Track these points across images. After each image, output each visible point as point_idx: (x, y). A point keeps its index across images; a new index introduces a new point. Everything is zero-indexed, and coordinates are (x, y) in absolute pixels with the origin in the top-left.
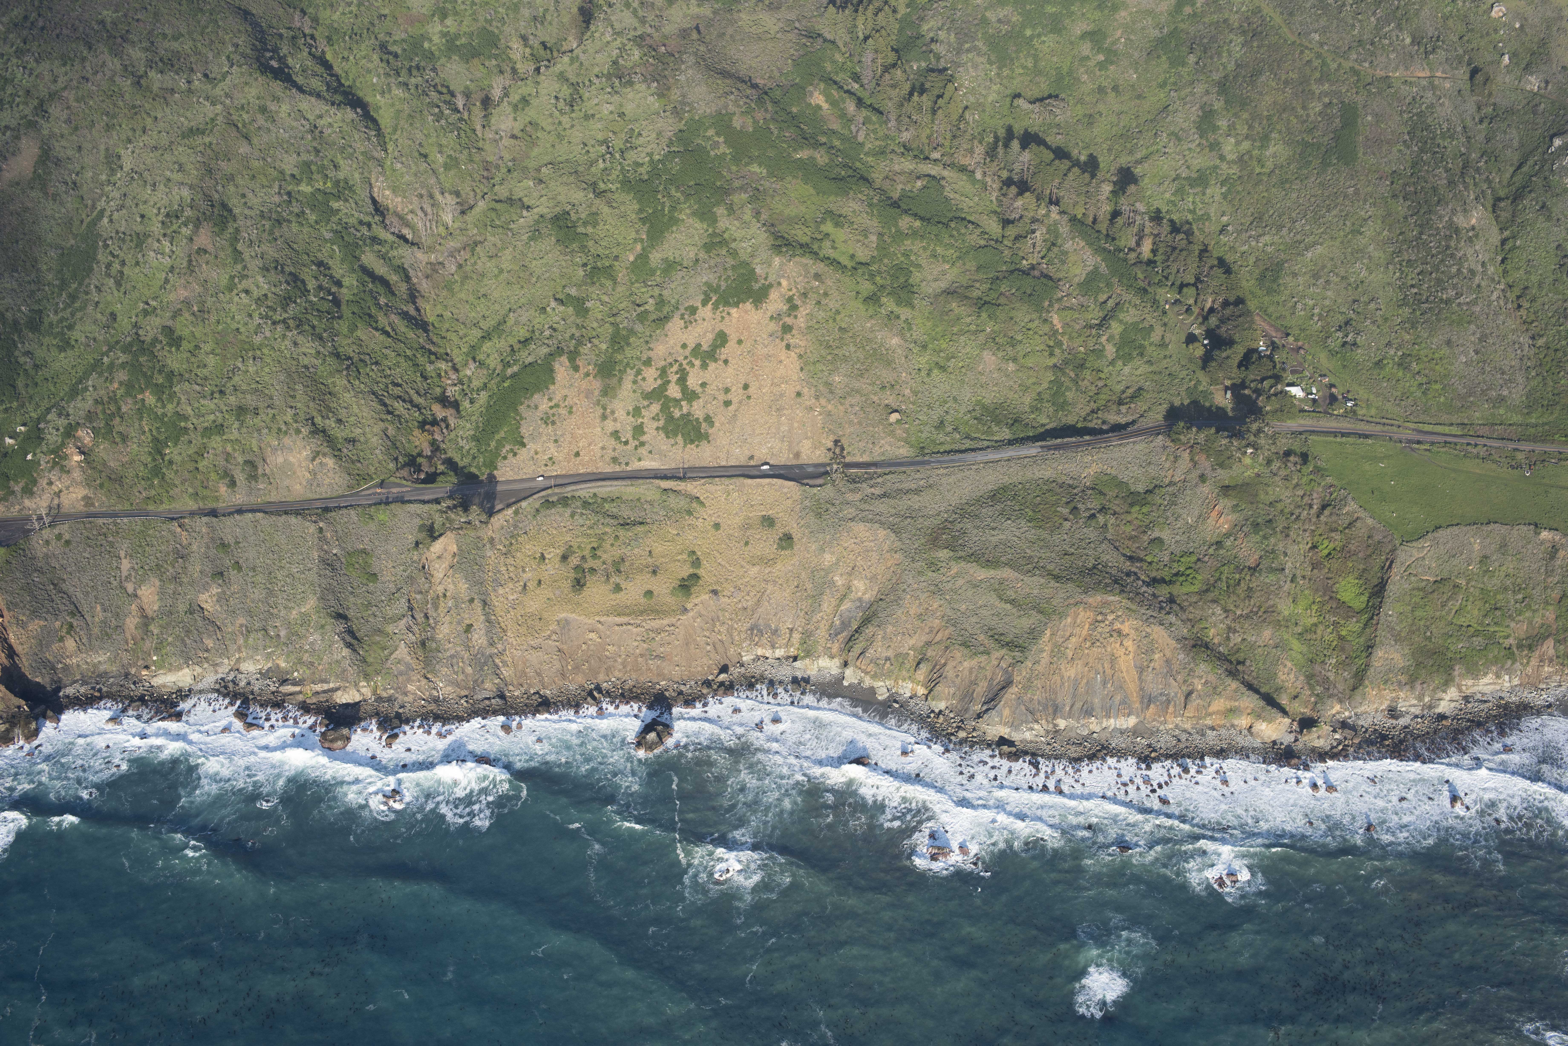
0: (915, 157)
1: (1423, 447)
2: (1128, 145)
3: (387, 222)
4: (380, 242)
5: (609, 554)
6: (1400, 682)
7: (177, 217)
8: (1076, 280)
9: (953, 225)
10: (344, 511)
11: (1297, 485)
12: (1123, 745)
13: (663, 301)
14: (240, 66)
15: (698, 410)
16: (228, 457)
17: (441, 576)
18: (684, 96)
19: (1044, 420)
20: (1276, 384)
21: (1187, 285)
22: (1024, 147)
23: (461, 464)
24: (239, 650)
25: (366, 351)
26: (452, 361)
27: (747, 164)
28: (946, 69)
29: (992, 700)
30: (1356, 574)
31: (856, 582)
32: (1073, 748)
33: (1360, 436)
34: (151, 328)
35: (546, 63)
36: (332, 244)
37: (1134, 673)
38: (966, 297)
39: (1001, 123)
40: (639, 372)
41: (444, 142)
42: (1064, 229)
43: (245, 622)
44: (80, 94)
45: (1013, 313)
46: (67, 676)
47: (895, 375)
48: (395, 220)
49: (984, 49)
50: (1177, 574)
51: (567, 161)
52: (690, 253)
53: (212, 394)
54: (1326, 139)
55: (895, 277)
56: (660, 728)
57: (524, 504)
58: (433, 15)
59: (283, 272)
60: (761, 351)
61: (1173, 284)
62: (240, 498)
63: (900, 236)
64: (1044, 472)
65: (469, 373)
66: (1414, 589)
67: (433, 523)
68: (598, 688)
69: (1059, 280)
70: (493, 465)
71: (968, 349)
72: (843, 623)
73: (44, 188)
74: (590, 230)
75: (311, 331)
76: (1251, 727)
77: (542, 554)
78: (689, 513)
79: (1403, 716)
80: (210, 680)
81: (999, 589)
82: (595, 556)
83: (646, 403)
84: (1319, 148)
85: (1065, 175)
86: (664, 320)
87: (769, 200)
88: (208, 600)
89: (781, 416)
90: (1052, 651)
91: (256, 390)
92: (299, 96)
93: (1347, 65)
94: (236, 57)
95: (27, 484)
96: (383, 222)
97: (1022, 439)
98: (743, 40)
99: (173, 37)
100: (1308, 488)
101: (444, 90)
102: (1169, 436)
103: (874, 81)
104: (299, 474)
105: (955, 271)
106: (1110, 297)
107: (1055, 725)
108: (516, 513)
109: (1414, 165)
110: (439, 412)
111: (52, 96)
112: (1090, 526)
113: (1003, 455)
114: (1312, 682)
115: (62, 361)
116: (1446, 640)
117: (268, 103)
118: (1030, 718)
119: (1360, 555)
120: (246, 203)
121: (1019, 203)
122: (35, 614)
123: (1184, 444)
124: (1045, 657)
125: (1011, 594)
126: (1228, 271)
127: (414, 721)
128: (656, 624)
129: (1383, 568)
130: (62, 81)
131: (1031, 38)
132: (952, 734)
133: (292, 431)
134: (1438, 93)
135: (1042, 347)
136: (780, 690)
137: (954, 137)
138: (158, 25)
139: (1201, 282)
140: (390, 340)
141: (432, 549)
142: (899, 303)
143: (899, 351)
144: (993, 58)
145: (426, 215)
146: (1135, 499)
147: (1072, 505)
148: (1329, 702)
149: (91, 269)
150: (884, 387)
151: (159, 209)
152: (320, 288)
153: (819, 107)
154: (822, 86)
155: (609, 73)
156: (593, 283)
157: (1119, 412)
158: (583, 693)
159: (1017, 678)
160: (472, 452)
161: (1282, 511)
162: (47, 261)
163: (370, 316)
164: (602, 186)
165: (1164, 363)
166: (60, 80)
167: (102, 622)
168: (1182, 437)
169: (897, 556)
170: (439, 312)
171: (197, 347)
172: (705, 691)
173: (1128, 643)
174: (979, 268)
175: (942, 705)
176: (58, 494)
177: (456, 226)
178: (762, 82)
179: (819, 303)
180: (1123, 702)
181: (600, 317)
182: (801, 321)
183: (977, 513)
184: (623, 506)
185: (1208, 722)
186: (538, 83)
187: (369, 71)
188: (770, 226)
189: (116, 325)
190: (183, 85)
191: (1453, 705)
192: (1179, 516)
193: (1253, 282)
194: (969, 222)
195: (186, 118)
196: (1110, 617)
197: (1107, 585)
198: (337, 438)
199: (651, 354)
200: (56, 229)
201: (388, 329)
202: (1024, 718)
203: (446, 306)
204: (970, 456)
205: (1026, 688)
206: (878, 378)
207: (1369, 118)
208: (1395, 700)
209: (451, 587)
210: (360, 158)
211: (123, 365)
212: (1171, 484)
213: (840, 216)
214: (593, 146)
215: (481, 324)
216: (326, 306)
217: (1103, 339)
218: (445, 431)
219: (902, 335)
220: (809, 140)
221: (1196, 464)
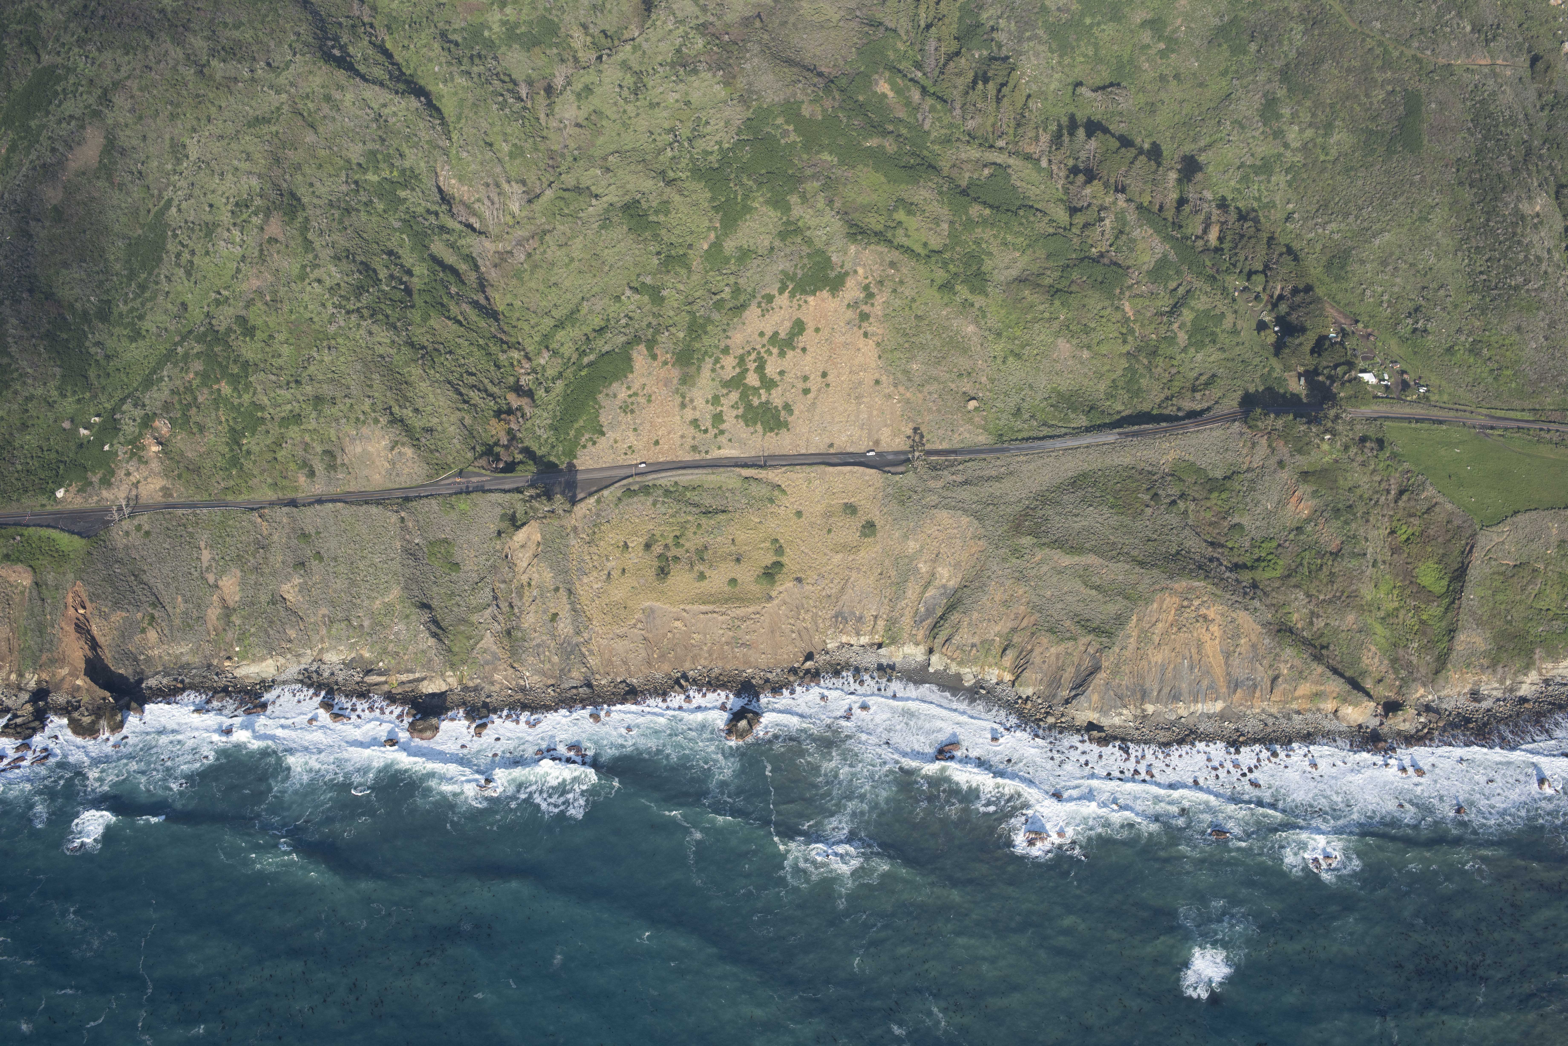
0: (980, 145)
1: (1496, 432)
2: (1191, 133)
3: (455, 211)
4: (449, 231)
5: (692, 542)
6: (1482, 666)
7: (247, 206)
8: (1145, 267)
9: (1021, 213)
10: (425, 501)
11: (1374, 471)
12: (1211, 730)
13: (739, 289)
14: (303, 55)
15: (777, 398)
16: (306, 447)
17: (525, 565)
18: (750, 84)
19: (1120, 407)
20: (1350, 371)
21: (1256, 272)
22: (1089, 135)
23: (539, 453)
24: (322, 640)
25: (440, 340)
26: (524, 350)
27: (818, 152)
28: (1007, 58)
29: (1080, 685)
30: (1436, 559)
31: (940, 569)
32: (1162, 733)
33: (1434, 422)
34: (224, 318)
35: (607, 51)
36: (401, 233)
37: (1221, 658)
38: (1038, 285)
39: (1064, 111)
40: (717, 361)
41: (509, 130)
42: (1132, 217)
43: (327, 612)
44: (143, 83)
45: (1086, 301)
46: (149, 667)
47: (971, 362)
48: (461, 208)
49: (1045, 37)
50: (1258, 560)
51: (634, 149)
52: (765, 242)
53: (288, 383)
54: (1390, 126)
55: (967, 265)
56: (750, 715)
57: (606, 493)
58: (492, 4)
59: (354, 261)
60: (840, 339)
61: (1241, 272)
62: (319, 488)
63: (970, 224)
64: (1124, 458)
65: (542, 362)
66: (1494, 573)
67: (514, 512)
68: (685, 676)
69: (1128, 268)
70: (572, 454)
71: (1042, 337)
72: (927, 610)
73: (109, 178)
74: (662, 218)
75: (385, 320)
76: (1336, 711)
77: (626, 543)
78: (771, 501)
79: (1485, 699)
80: (293, 670)
81: (1084, 576)
82: (677, 545)
83: (725, 391)
84: (1383, 136)
85: (1132, 163)
86: (740, 308)
87: (841, 188)
88: (290, 590)
89: (860, 404)
90: (1139, 637)
91: (333, 380)
92: (362, 85)
93: (1409, 53)
94: (298, 46)
95: (105, 475)
96: (450, 211)
97: (1099, 426)
98: (805, 28)
99: (234, 25)
100: (1385, 473)
101: (507, 79)
102: (1246, 422)
103: (938, 70)
104: (378, 463)
105: (1026, 258)
106: (1180, 285)
107: (1143, 710)
108: (598, 501)
109: (1479, 152)
110: (514, 401)
111: (116, 84)
112: (1171, 512)
113: (1082, 442)
114: (1396, 666)
115: (134, 352)
116: (1525, 624)
117: (333, 92)
118: (1119, 703)
119: (1439, 540)
120: (314, 192)
121: (1088, 191)
122: (117, 605)
123: (1261, 430)
124: (1132, 642)
125: (1096, 580)
126: (1296, 259)
127: (502, 710)
128: (741, 612)
129: (1463, 552)
130: (124, 71)
131: (1091, 26)
132: (1041, 720)
133: (370, 421)
134: (1500, 80)
135: (1116, 334)
136: (866, 677)
137: (1018, 125)
138: (219, 14)
139: (1270, 269)
140: (462, 329)
141: (515, 538)
142: (972, 291)
143: (975, 339)
144: (1054, 46)
145: (493, 203)
146: (1214, 485)
147: (1152, 492)
148: (1414, 685)
149: (160, 259)
150: (961, 375)
151: (228, 198)
152: (392, 277)
153: (885, 96)
154: (887, 74)
155: (672, 61)
156: (668, 272)
157: (1193, 399)
158: (669, 682)
159: (1105, 664)
160: (550, 441)
161: (1361, 496)
162: (116, 250)
163: (442, 305)
164: (671, 174)
165: (1237, 351)
166: (123, 69)
167: (183, 613)
168: (1259, 424)
169: (981, 543)
170: (509, 301)
171: (271, 337)
172: (792, 679)
173: (1214, 628)
174: (1049, 256)
175: (1029, 691)
176: (136, 485)
177: (524, 214)
178: (827, 70)
179: (895, 291)
180: (1210, 687)
181: (676, 305)
182: (877, 309)
183: (1058, 499)
184: (704, 494)
185: (1294, 706)
186: (600, 71)
187: (430, 60)
188: (843, 214)
189: (187, 315)
190: (246, 74)
191: (1534, 688)
192: (1258, 502)
193: (1320, 269)
194: (1037, 210)
195: (251, 107)
196: (1196, 603)
197: (1191, 571)
198: (414, 427)
199: (729, 342)
200: (123, 219)
201: (460, 318)
202: (1112, 703)
203: (516, 295)
204: (1048, 443)
205: (1115, 673)
206: (955, 366)
207: (1433, 106)
208: (1478, 683)
209: (536, 576)
210: (426, 147)
211: (198, 355)
212: (1249, 470)
213: (912, 204)
214: (660, 134)
215: (553, 313)
216: (398, 295)
217: (1175, 326)
218: (520, 420)
219: (977, 323)
220: (877, 128)
221: (1273, 450)
